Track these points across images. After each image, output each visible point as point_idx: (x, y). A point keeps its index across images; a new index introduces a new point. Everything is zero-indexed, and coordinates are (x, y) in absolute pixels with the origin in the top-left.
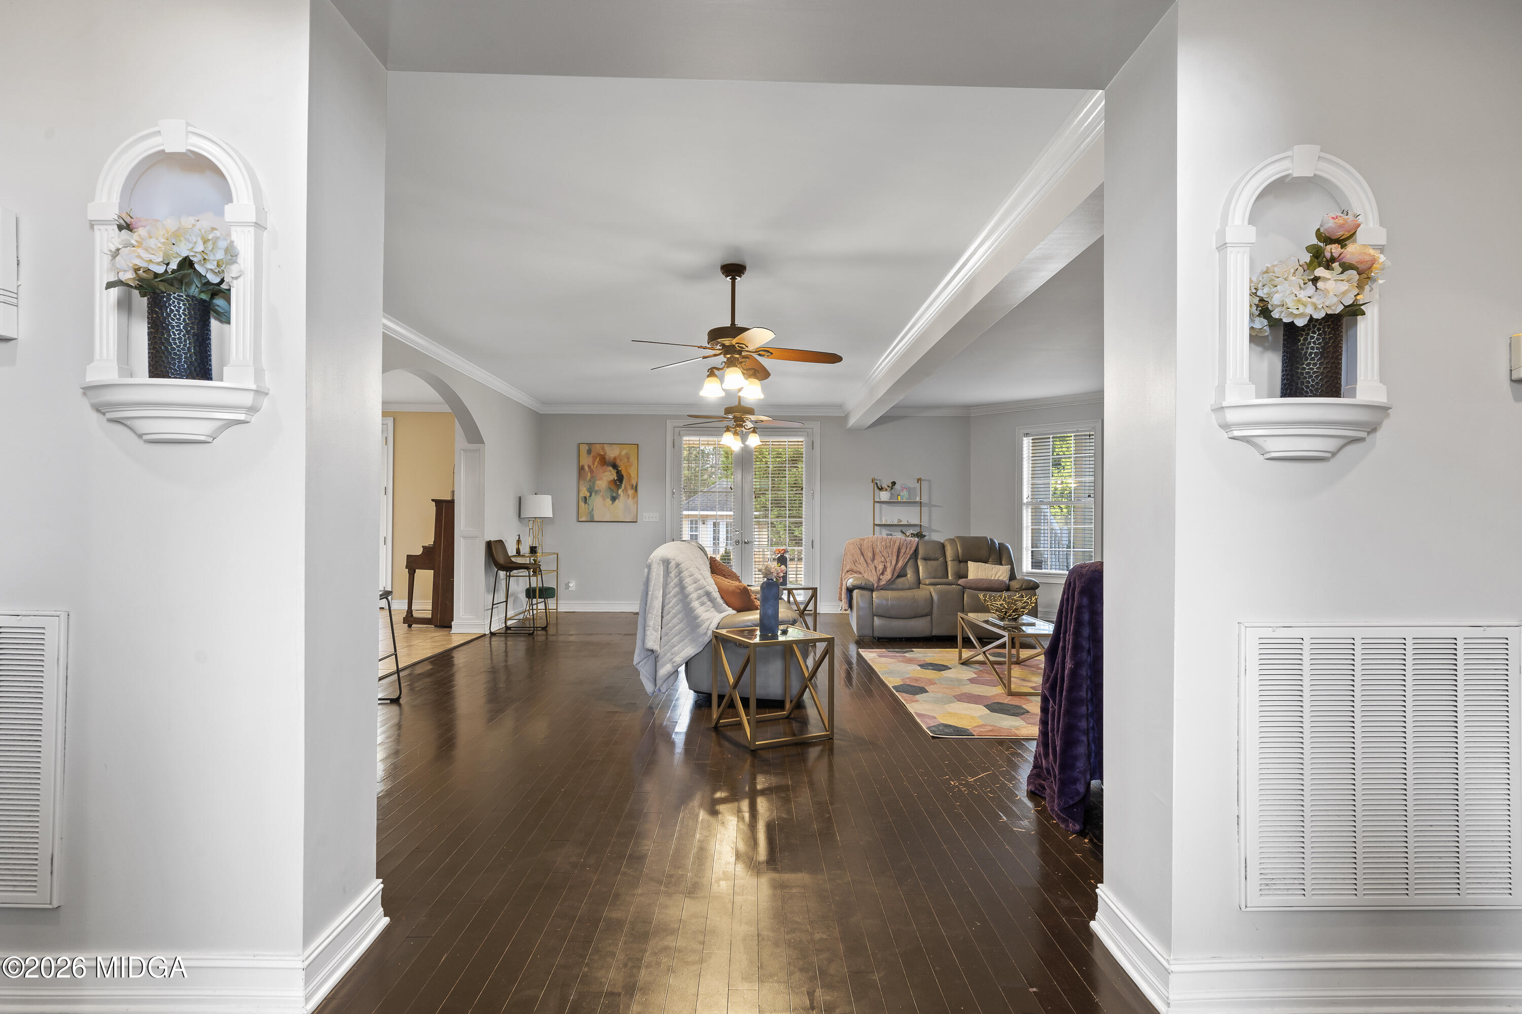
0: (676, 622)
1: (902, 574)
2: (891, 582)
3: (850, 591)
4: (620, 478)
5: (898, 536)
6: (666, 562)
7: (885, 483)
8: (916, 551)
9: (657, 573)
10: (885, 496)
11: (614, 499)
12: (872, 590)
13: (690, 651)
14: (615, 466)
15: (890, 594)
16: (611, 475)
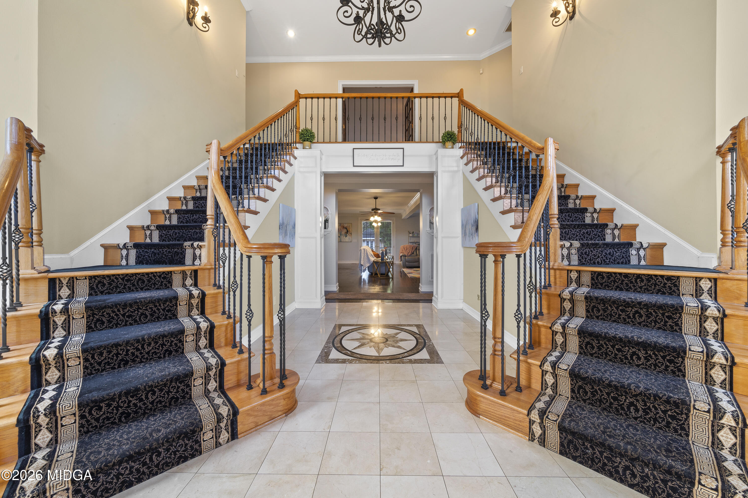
0: (366, 260)
1: (413, 253)
2: (410, 255)
3: (401, 257)
4: (348, 231)
5: (415, 245)
6: (364, 249)
7: (411, 232)
8: (416, 248)
9: (363, 251)
10: (411, 235)
11: (346, 236)
12: (406, 256)
13: (368, 265)
14: (346, 229)
15: (409, 257)
16: (345, 231)
